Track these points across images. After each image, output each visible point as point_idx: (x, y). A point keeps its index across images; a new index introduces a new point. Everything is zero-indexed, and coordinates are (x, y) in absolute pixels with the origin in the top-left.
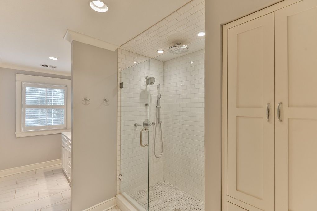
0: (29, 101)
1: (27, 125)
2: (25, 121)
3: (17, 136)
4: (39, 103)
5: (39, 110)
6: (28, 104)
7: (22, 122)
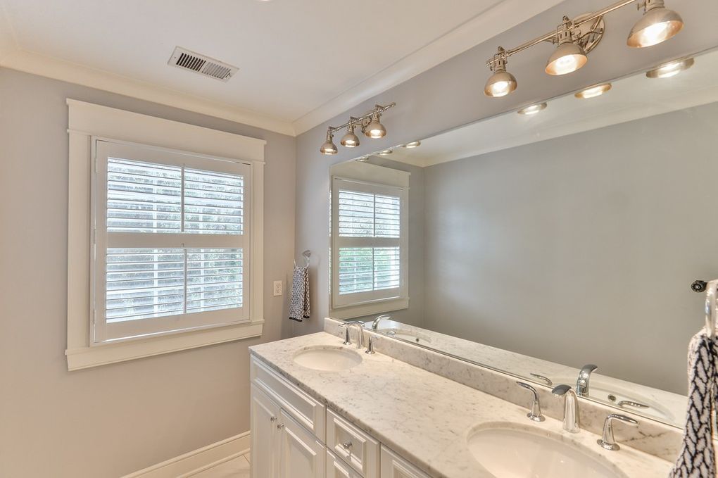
0: (118, 216)
1: (112, 317)
2: (103, 301)
3: (72, 366)
4: (155, 226)
5: (156, 254)
6: (114, 229)
7: (93, 303)
